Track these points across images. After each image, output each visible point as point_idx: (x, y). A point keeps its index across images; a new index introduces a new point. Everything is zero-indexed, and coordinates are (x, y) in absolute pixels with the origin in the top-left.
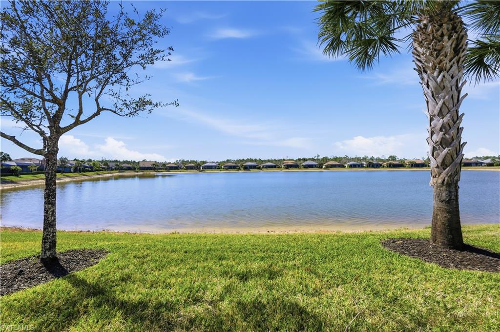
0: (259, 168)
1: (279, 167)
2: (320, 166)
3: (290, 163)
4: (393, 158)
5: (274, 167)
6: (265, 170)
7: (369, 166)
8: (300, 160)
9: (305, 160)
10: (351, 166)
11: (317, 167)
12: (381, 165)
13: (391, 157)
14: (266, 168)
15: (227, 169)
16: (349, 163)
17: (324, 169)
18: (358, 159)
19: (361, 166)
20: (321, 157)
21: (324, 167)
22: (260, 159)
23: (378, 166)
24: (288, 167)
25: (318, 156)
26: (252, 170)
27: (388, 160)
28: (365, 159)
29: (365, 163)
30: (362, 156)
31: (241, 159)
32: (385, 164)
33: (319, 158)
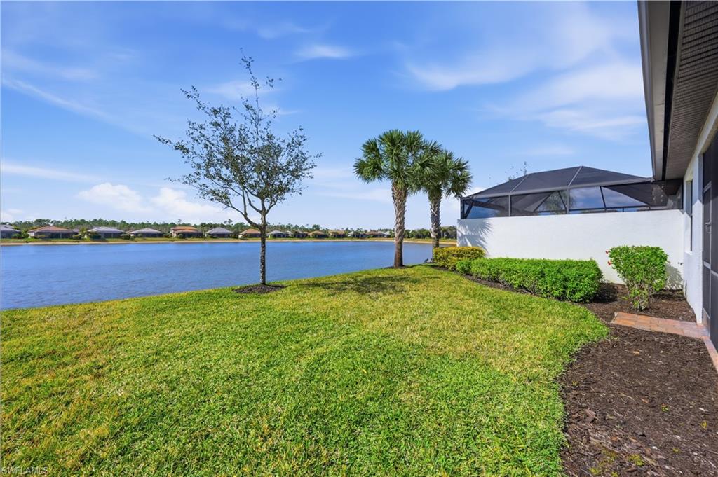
0: (128, 238)
1: (167, 237)
2: (236, 237)
3: (187, 230)
4: (317, 227)
5: (160, 235)
6: (140, 241)
7: (295, 237)
8: (203, 225)
9: (211, 226)
10: (275, 236)
11: (231, 237)
12: (307, 235)
13: (315, 226)
14: (141, 237)
15: (45, 239)
16: (272, 233)
17: (241, 239)
18: (282, 228)
19: (286, 236)
20: (234, 223)
21: (240, 236)
22: (124, 222)
23: (304, 236)
24: (184, 236)
25: (230, 221)
26: (111, 241)
27: (312, 230)
28: (289, 227)
29: (290, 233)
30: (286, 224)
31: (79, 219)
32: (311, 234)
33: (231, 224)
